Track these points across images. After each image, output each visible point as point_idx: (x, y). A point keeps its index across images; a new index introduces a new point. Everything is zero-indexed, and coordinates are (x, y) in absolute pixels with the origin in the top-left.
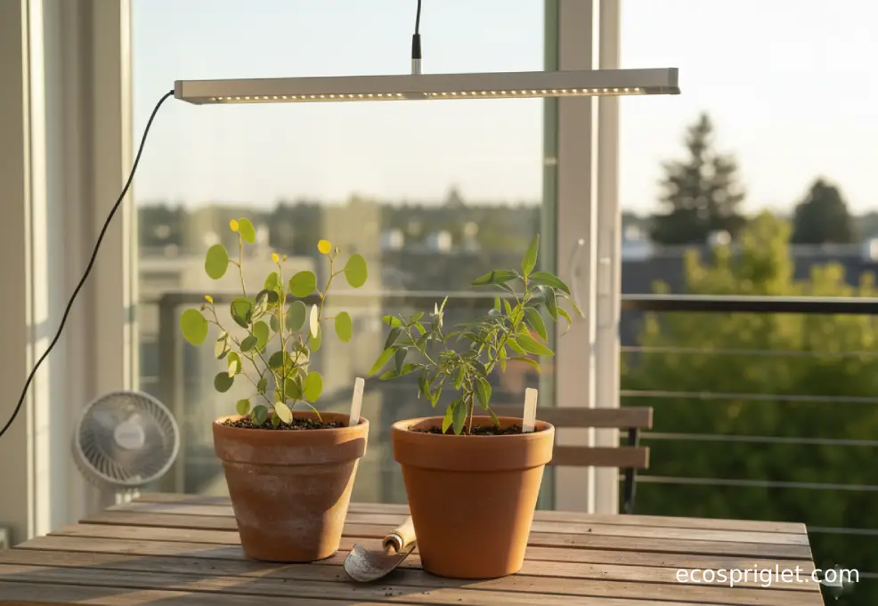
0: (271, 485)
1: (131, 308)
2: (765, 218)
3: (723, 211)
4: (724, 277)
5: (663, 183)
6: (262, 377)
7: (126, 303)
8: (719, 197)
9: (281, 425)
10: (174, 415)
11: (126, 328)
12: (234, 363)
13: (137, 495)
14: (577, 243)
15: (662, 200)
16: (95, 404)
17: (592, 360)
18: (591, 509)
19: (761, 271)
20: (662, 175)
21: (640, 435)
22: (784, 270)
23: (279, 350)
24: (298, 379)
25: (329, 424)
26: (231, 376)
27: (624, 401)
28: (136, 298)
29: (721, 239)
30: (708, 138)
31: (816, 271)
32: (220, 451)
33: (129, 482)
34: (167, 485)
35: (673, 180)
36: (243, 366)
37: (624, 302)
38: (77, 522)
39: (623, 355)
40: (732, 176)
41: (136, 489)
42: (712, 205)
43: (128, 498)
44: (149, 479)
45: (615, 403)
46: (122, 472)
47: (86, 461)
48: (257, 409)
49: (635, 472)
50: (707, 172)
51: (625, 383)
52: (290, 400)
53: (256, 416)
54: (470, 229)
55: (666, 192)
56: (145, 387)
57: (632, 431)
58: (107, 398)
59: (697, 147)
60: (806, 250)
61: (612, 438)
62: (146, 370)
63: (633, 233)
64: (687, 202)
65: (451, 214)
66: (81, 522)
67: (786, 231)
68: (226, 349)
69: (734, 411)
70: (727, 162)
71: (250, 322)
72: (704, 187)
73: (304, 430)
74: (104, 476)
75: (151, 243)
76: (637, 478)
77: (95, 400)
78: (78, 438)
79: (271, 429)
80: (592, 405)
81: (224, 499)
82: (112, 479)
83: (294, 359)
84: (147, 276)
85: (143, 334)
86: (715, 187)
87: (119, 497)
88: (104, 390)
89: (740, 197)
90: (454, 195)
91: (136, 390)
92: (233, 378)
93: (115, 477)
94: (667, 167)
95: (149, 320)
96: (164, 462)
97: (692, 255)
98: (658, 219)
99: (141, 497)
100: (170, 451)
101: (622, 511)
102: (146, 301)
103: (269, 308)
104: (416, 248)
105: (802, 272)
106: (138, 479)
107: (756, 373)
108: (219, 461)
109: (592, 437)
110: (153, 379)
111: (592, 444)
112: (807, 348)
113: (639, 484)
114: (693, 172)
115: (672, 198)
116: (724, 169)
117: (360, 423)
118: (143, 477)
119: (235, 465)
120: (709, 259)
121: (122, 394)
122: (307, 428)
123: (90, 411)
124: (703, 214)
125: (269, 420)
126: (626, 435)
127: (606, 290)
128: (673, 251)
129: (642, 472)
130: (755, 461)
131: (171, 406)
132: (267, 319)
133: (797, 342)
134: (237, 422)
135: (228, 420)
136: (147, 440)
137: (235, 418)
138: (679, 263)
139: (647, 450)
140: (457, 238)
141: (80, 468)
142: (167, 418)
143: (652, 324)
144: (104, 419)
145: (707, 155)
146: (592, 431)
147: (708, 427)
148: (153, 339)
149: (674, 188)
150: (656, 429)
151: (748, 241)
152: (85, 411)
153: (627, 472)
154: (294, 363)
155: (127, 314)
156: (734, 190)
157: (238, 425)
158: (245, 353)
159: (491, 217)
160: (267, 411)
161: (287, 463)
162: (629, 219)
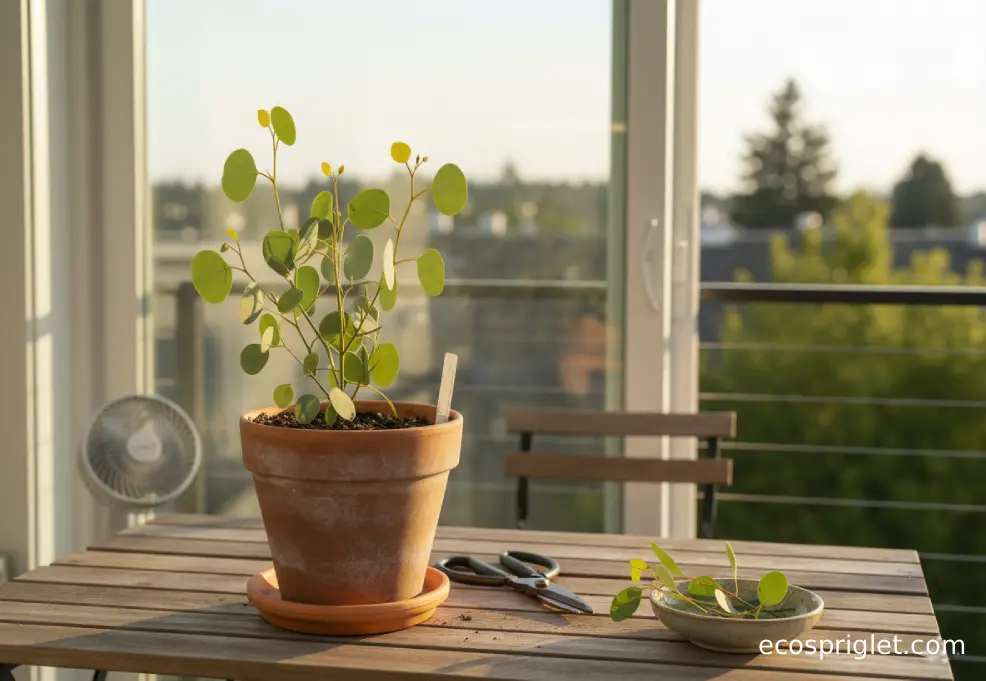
0: (323, 510)
1: (145, 300)
2: (860, 197)
3: (813, 191)
4: (814, 263)
5: (746, 159)
6: (309, 350)
7: (139, 293)
8: (808, 174)
9: (339, 423)
10: (195, 423)
11: (140, 321)
12: (269, 332)
13: (151, 516)
14: (649, 223)
15: (744, 178)
16: (105, 410)
17: (667, 358)
18: (665, 533)
19: (856, 258)
20: (744, 149)
21: (722, 445)
22: (882, 258)
23: (336, 309)
24: (363, 353)
25: (406, 421)
26: (264, 349)
27: (703, 405)
28: (150, 288)
29: (810, 222)
30: (796, 107)
31: (918, 259)
32: (250, 460)
33: (143, 500)
34: (186, 504)
35: (757, 154)
36: (282, 335)
37: (703, 292)
38: (85, 548)
39: (702, 352)
40: (823, 150)
41: (152, 510)
42: (801, 183)
43: (142, 519)
44: (166, 498)
45: (692, 408)
46: (136, 490)
47: (93, 475)
48: (304, 400)
49: (715, 488)
50: (795, 146)
51: (705, 385)
52: (352, 386)
53: (303, 409)
54: (528, 210)
55: (747, 168)
56: (160, 390)
57: (712, 441)
58: (120, 403)
59: (783, 117)
60: (907, 235)
61: (688, 448)
62: (161, 372)
63: (713, 215)
64: (772, 179)
65: (506, 193)
66: (89, 549)
67: (884, 212)
68: (258, 308)
69: (825, 418)
70: (817, 134)
71: (292, 266)
72: (791, 163)
73: (371, 430)
74: (116, 494)
75: (166, 227)
76: (718, 496)
77: (104, 406)
78: (85, 450)
79: (324, 428)
80: (666, 409)
81: (254, 521)
82: (124, 497)
83: (357, 324)
84: (163, 263)
85: (159, 329)
86: (804, 163)
87: (131, 518)
88: (115, 393)
89: (831, 175)
90: (510, 171)
91: (151, 393)
92: (267, 352)
93: (128, 494)
94: (749, 140)
95: (165, 313)
96: (183, 477)
97: (778, 240)
98: (739, 199)
99: (157, 519)
100: (191, 463)
101: (701, 534)
102: (162, 290)
103: (319, 246)
104: (468, 232)
105: (902, 260)
106: (153, 498)
107: (850, 373)
108: (248, 475)
109: (666, 448)
110: (170, 382)
111: (666, 455)
112: (908, 344)
113: (721, 502)
114: (778, 145)
115: (757, 175)
116: (815, 142)
117: (451, 418)
118: (160, 495)
119: (273, 481)
120: (798, 244)
121: (136, 399)
122: (376, 426)
123: (100, 417)
124: (791, 192)
125: (321, 415)
126: (705, 445)
127: (683, 277)
128: (756, 236)
129: (724, 489)
130: (850, 475)
131: (191, 413)
132: (316, 263)
133: (897, 338)
134: (275, 417)
135: (261, 416)
136: (164, 452)
137: (272, 411)
138: (764, 249)
139: (730, 463)
140: (513, 221)
141: (87, 485)
142: (187, 426)
143: (733, 319)
144: (114, 427)
145: (797, 125)
146: (665, 441)
147: (796, 435)
148: (170, 335)
149: (759, 164)
150: (739, 438)
151: (841, 224)
152: (93, 419)
153: (707, 490)
154: (357, 331)
155: (140, 307)
156: (825, 166)
157: (276, 421)
158: (285, 315)
159: (551, 196)
160: (318, 401)
161: (348, 479)
162: (707, 199)
